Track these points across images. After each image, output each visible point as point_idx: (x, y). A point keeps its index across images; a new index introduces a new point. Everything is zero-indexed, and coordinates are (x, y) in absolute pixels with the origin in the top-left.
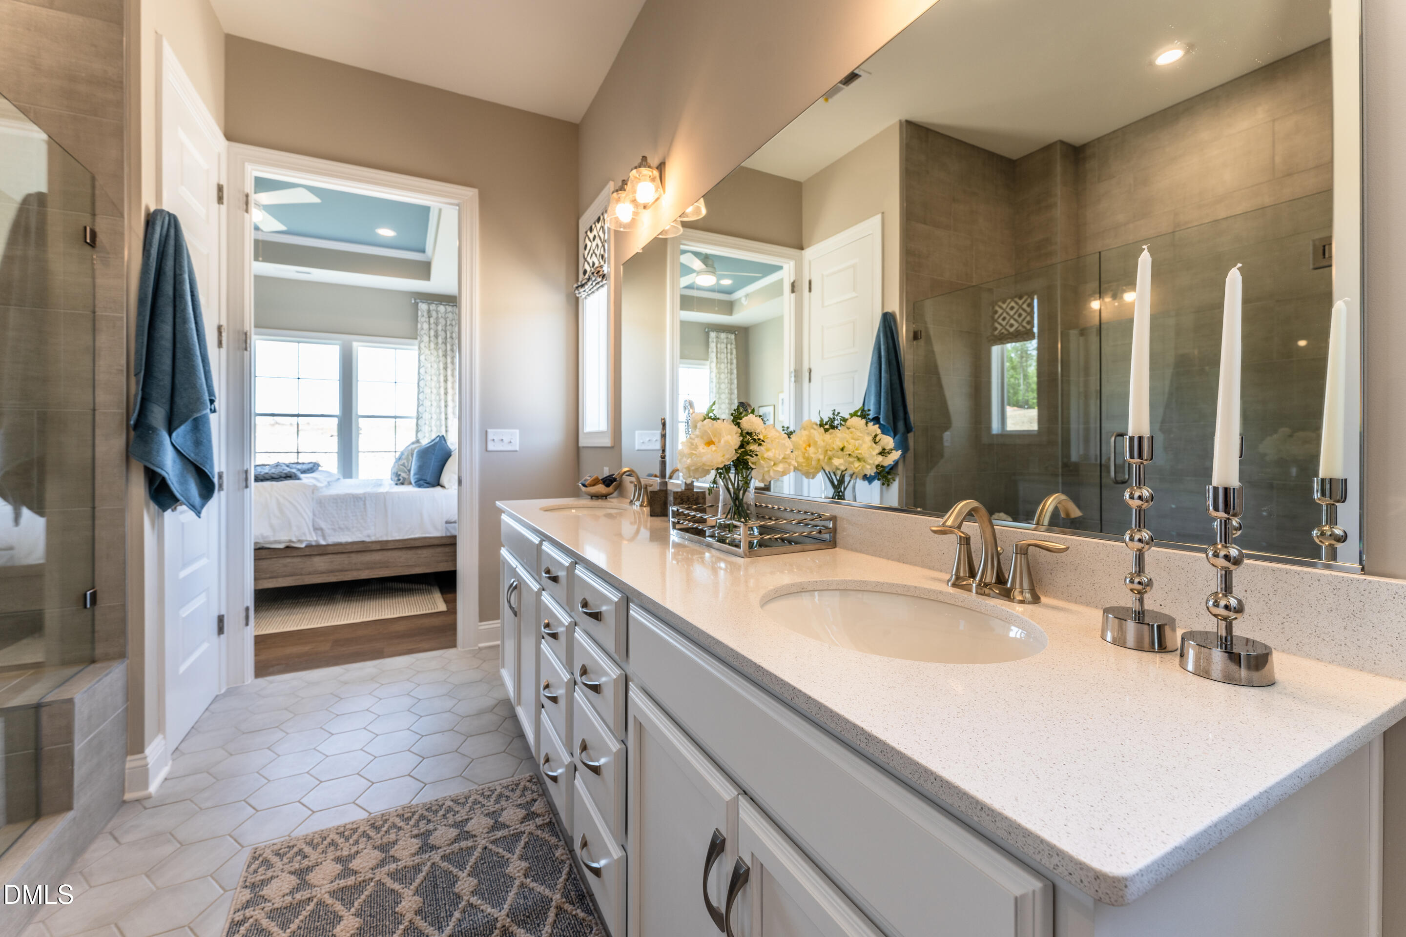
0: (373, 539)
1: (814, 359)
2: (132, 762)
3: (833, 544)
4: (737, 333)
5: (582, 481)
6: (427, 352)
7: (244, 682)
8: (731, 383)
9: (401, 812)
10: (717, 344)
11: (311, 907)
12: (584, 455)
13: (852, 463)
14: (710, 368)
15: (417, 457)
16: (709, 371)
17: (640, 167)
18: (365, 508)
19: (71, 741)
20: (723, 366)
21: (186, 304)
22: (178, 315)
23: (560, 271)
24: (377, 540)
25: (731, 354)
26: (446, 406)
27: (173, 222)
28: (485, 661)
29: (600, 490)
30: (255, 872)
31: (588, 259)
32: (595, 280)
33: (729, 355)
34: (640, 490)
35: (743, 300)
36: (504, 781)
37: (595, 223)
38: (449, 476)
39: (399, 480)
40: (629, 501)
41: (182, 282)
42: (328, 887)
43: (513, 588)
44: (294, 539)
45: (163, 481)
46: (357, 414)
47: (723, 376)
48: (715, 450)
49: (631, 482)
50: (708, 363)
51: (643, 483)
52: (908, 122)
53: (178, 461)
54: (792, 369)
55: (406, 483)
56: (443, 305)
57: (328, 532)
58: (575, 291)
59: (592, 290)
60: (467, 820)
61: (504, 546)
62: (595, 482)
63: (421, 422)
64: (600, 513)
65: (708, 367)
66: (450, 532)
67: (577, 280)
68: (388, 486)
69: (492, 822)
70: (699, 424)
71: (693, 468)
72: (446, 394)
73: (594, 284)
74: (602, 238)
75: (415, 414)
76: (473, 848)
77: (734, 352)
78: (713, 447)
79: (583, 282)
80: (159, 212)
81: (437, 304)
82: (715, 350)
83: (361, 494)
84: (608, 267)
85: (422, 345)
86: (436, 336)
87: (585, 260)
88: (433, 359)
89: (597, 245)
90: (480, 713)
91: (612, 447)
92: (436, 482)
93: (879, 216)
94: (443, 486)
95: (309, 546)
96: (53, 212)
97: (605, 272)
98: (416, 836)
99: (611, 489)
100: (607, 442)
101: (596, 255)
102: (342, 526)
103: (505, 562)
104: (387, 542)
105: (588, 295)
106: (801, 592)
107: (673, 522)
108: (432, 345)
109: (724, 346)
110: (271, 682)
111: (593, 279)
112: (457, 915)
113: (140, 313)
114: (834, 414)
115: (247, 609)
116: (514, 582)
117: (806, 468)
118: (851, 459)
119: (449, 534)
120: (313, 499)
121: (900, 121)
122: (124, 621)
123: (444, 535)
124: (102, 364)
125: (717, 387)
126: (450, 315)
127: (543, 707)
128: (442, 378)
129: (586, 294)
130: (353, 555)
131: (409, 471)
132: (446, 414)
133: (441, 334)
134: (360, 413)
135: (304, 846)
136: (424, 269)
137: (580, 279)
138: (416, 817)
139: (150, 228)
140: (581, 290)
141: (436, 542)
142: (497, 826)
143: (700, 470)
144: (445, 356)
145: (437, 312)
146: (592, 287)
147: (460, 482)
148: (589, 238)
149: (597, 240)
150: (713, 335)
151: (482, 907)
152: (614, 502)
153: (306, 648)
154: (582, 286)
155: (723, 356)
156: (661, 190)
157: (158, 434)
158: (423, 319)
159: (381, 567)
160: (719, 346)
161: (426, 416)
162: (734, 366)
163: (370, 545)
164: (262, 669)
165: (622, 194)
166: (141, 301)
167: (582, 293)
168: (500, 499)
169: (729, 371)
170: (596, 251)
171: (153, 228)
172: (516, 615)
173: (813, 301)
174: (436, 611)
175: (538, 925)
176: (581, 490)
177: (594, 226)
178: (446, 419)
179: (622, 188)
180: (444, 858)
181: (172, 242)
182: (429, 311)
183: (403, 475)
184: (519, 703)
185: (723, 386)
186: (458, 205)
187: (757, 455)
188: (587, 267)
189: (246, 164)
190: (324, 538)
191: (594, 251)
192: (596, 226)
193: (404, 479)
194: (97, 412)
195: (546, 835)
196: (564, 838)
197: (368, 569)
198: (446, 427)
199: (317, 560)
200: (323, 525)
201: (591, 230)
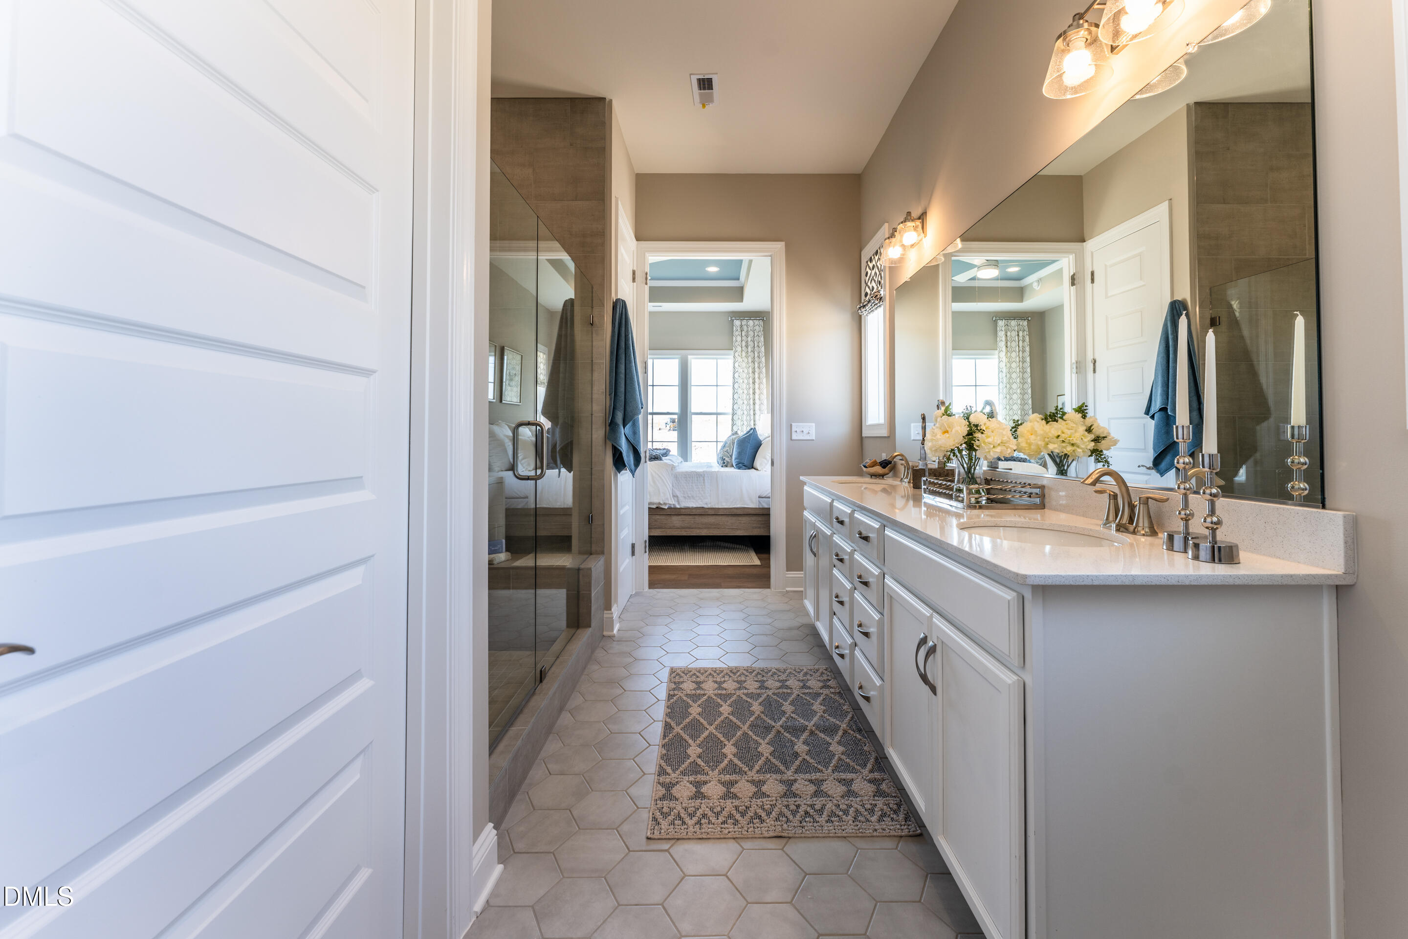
0: (709, 506)
1: (1099, 349)
2: (606, 614)
3: (1042, 506)
4: (1030, 319)
5: (864, 463)
6: (740, 359)
7: (644, 590)
8: (1024, 372)
9: (746, 669)
10: (1006, 332)
11: (705, 697)
12: (866, 443)
13: (1065, 447)
14: (999, 357)
15: (737, 445)
16: (997, 360)
17: (905, 222)
18: (704, 483)
19: (590, 591)
20: (1014, 355)
21: (630, 352)
22: (627, 358)
23: (846, 295)
24: (712, 507)
25: (1024, 341)
26: (754, 404)
27: (624, 302)
28: (791, 600)
29: (878, 470)
30: (674, 677)
31: (869, 284)
32: (874, 302)
33: (1021, 342)
34: (908, 469)
35: (1035, 285)
36: (809, 667)
37: (874, 255)
38: (763, 459)
39: (724, 463)
40: (900, 479)
41: (628, 340)
42: (712, 692)
43: (814, 537)
44: (662, 502)
45: (621, 453)
46: (690, 412)
47: (1014, 365)
48: (948, 437)
49: (902, 464)
50: (997, 352)
51: (910, 465)
52: (1197, 104)
53: (628, 443)
54: (1074, 361)
55: (729, 466)
56: (752, 320)
57: (681, 499)
58: (858, 310)
59: (872, 309)
60: (786, 680)
61: (806, 510)
62: (874, 464)
63: (736, 417)
64: (878, 488)
65: (997, 356)
66: (762, 505)
67: (861, 302)
68: (716, 468)
69: (802, 684)
70: (939, 419)
71: (933, 449)
72: (754, 393)
73: (873, 305)
74: (880, 268)
75: (730, 411)
76: (792, 694)
77: (1027, 338)
78: (947, 435)
79: (865, 304)
80: (618, 300)
81: (747, 320)
82: (1004, 339)
83: (701, 472)
84: (884, 291)
85: (736, 355)
86: (747, 346)
87: (867, 284)
88: (744, 365)
89: (876, 273)
90: (790, 629)
91: (889, 437)
92: (751, 466)
93: (1166, 204)
94: (756, 469)
95: (670, 508)
96: (577, 309)
97: (882, 295)
98: (756, 681)
99: (886, 470)
100: (884, 432)
101: (875, 281)
102: (690, 495)
103: (807, 521)
104: (719, 509)
105: (869, 313)
106: (995, 526)
107: (924, 488)
108: (744, 354)
109: (1014, 334)
110: (658, 592)
111: (872, 302)
112: (784, 719)
113: (611, 360)
114: (1056, 409)
115: (646, 541)
116: (814, 532)
117: (1028, 451)
118: (1064, 445)
119: (761, 507)
120: (672, 474)
121: (1188, 105)
122: (603, 533)
123: (758, 507)
124: (595, 388)
125: (1008, 377)
126: (757, 328)
127: (835, 614)
128: (751, 381)
129: (867, 312)
130: (696, 517)
131: (731, 456)
132: (754, 411)
133: (751, 344)
134: (693, 411)
135: (696, 672)
136: (738, 293)
137: (863, 301)
138: (755, 672)
139: (614, 310)
140: (863, 310)
141: (752, 512)
142: (804, 687)
143: (938, 450)
144: (753, 362)
145: (747, 326)
146: (871, 307)
147: (772, 464)
148: (869, 267)
149: (876, 270)
150: (1001, 323)
151: (798, 719)
152: (889, 481)
153: (673, 577)
154: (864, 306)
155: (1014, 344)
156: (922, 235)
157: (619, 428)
158: (737, 333)
159: (715, 528)
160: (1009, 334)
161: (739, 412)
162: (1027, 353)
163: (707, 510)
164: (652, 585)
165: (893, 240)
166: (612, 353)
167: (864, 312)
168: (803, 475)
169: (1021, 359)
170: (875, 278)
171: (616, 310)
172: (815, 556)
173: (1095, 292)
174: (753, 564)
175: (832, 735)
176: (863, 470)
177: (873, 257)
178: (754, 414)
179: (892, 236)
180: (773, 694)
181: (624, 317)
182: (741, 326)
183: (727, 459)
184: (818, 620)
185: (1014, 376)
186: (771, 256)
187: (978, 440)
188: (868, 290)
189: (646, 253)
190: (679, 504)
191: (873, 277)
192: (874, 257)
193: (728, 462)
194: (593, 416)
195: (837, 698)
196: (848, 700)
197: (705, 528)
198: (754, 421)
199: (674, 518)
200: (678, 493)
201: (871, 260)
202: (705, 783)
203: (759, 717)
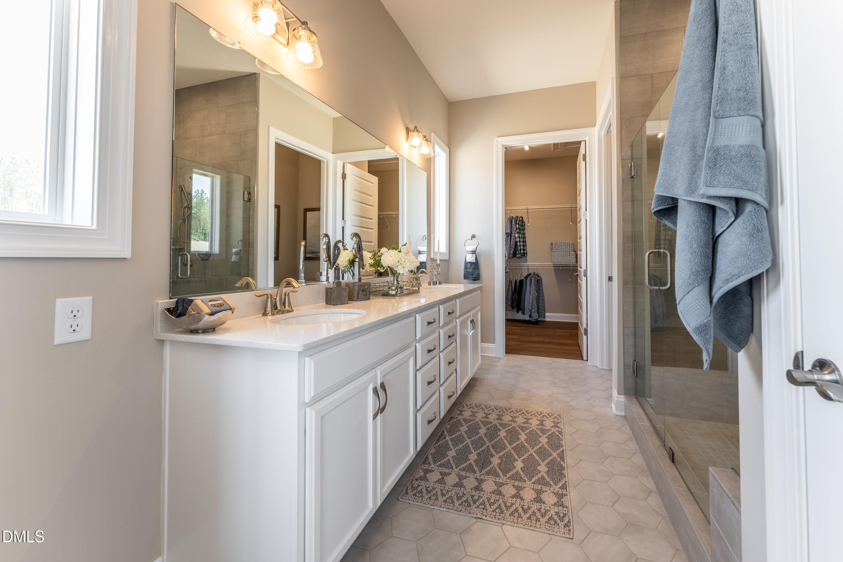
202: (538, 425)
203: (497, 453)
